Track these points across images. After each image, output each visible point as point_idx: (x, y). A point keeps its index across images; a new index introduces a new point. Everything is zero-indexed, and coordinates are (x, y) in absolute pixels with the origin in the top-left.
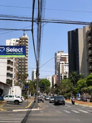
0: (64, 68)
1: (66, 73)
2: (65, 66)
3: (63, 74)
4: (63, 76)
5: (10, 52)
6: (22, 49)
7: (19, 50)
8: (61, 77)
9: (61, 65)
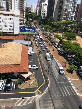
0: (44, 7)
1: (45, 11)
2: (45, 6)
3: (43, 12)
4: (43, 13)
5: (27, 30)
6: (33, 29)
7: (32, 30)
8: (42, 13)
9: (42, 5)
